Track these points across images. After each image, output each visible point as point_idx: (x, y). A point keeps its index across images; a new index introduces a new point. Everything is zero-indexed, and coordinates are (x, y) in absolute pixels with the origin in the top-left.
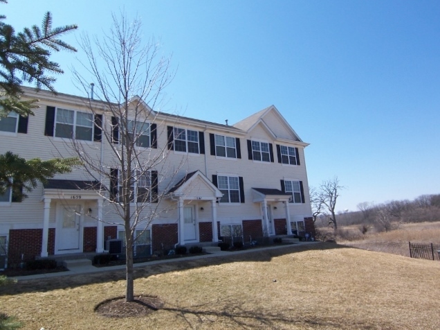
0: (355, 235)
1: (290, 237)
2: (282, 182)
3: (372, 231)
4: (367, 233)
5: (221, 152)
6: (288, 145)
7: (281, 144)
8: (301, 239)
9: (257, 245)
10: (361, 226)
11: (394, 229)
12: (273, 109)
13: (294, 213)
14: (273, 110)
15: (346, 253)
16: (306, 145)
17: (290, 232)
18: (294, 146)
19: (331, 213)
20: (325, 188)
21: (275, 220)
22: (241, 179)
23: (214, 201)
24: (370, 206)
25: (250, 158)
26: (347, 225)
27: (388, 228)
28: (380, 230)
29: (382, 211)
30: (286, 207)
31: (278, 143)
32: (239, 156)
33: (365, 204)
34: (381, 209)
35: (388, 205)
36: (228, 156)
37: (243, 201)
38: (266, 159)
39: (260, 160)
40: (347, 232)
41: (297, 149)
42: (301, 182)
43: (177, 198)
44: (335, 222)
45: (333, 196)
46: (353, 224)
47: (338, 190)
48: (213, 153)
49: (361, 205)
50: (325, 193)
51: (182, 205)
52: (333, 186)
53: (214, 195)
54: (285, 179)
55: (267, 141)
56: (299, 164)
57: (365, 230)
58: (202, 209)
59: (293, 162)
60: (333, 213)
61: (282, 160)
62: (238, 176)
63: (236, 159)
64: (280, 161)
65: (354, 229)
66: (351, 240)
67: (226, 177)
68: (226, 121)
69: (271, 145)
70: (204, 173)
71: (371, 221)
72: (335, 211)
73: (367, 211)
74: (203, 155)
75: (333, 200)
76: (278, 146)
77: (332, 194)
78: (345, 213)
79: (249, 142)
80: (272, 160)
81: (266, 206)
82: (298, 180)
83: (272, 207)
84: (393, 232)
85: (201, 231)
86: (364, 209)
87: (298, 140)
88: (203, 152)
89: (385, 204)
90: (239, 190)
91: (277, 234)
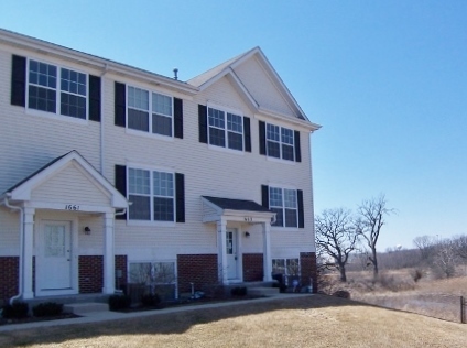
0: (402, 282)
1: (267, 285)
2: (265, 189)
3: (428, 278)
4: (421, 280)
5: (140, 122)
6: (281, 125)
7: (268, 121)
8: (283, 289)
9: (204, 299)
10: (413, 269)
11: (459, 276)
12: (257, 54)
13: (278, 245)
14: (257, 56)
15: (347, 314)
16: (315, 128)
17: (268, 277)
18: (293, 128)
19: (371, 250)
20: (365, 212)
21: (244, 255)
22: (180, 178)
23: (111, 215)
24: (432, 241)
25: (203, 139)
26: (397, 268)
27: (449, 274)
28: (439, 277)
29: (446, 251)
30: (264, 232)
31: (263, 119)
32: (179, 134)
33: (425, 239)
34: (447, 246)
35: (457, 241)
36: (154, 132)
37: (181, 218)
38: (235, 144)
39: (223, 145)
40: (392, 279)
41: (297, 134)
42: (300, 193)
43: (19, 203)
44: (375, 262)
45: (375, 223)
46: (405, 266)
47: (384, 215)
48: (120, 121)
49: (418, 239)
50: (364, 219)
51: (29, 219)
52: (377, 209)
53: (110, 202)
54: (271, 185)
55: (241, 112)
56: (299, 159)
57: (418, 277)
58: (87, 229)
59: (287, 156)
60: (374, 249)
61: (268, 149)
62: (173, 172)
63: (172, 139)
64: (263, 151)
65: (403, 274)
66: (395, 291)
67: (148, 173)
68: (176, 71)
69: (247, 121)
70: (97, 167)
71: (430, 263)
72: (376, 247)
73: (426, 249)
74: (95, 124)
75: (376, 229)
76: (262, 124)
77: (375, 221)
78: (397, 251)
79: (202, 109)
80: (249, 149)
81: (224, 229)
82: (295, 189)
83: (241, 232)
84: (456, 280)
85: (82, 272)
86: (422, 247)
87: (301, 117)
88: (96, 115)
89: (452, 239)
90: (174, 197)
91: (245, 280)
